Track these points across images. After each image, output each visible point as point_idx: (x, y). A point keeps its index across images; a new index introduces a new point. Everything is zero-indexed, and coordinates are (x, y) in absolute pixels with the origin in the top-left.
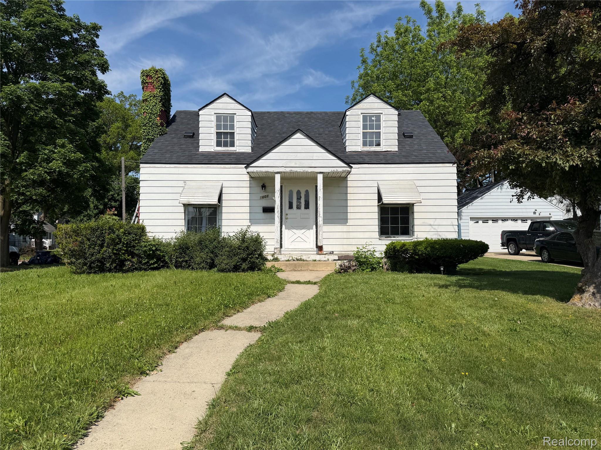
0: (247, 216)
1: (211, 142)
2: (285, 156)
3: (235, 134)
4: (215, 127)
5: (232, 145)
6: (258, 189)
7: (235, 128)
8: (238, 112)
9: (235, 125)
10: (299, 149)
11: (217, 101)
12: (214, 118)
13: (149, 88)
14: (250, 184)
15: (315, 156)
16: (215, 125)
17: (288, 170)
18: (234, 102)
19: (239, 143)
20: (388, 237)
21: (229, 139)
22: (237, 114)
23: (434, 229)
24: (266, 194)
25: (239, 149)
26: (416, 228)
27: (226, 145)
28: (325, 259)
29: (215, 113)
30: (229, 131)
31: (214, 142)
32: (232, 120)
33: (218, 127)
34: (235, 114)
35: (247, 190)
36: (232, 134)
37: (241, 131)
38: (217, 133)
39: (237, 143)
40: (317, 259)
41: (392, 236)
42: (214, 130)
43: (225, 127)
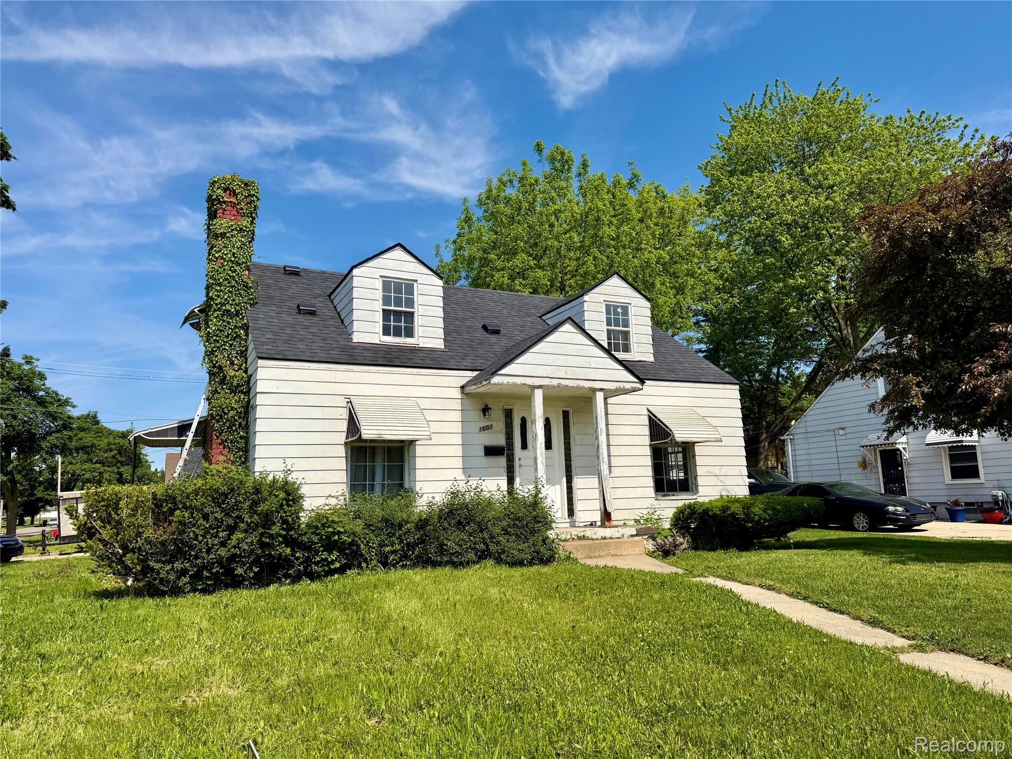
0: (459, 463)
1: (375, 327)
2: (550, 360)
3: (416, 315)
4: (381, 301)
5: (410, 333)
6: (476, 415)
7: (416, 305)
8: (421, 279)
9: (415, 300)
10: (570, 349)
11: (386, 256)
12: (379, 284)
13: (228, 212)
14: (462, 404)
15: (594, 362)
16: (381, 296)
17: (555, 382)
18: (414, 260)
19: (424, 331)
20: (665, 496)
21: (403, 324)
22: (419, 282)
23: (721, 481)
24: (489, 423)
25: (424, 343)
26: (700, 481)
27: (397, 333)
28: (619, 535)
29: (381, 276)
30: (404, 309)
31: (379, 328)
32: (410, 289)
33: (386, 300)
34: (416, 281)
35: (457, 416)
36: (410, 316)
37: (425, 310)
38: (384, 310)
39: (418, 330)
40: (608, 535)
41: (670, 493)
42: (379, 306)
43: (398, 302)
